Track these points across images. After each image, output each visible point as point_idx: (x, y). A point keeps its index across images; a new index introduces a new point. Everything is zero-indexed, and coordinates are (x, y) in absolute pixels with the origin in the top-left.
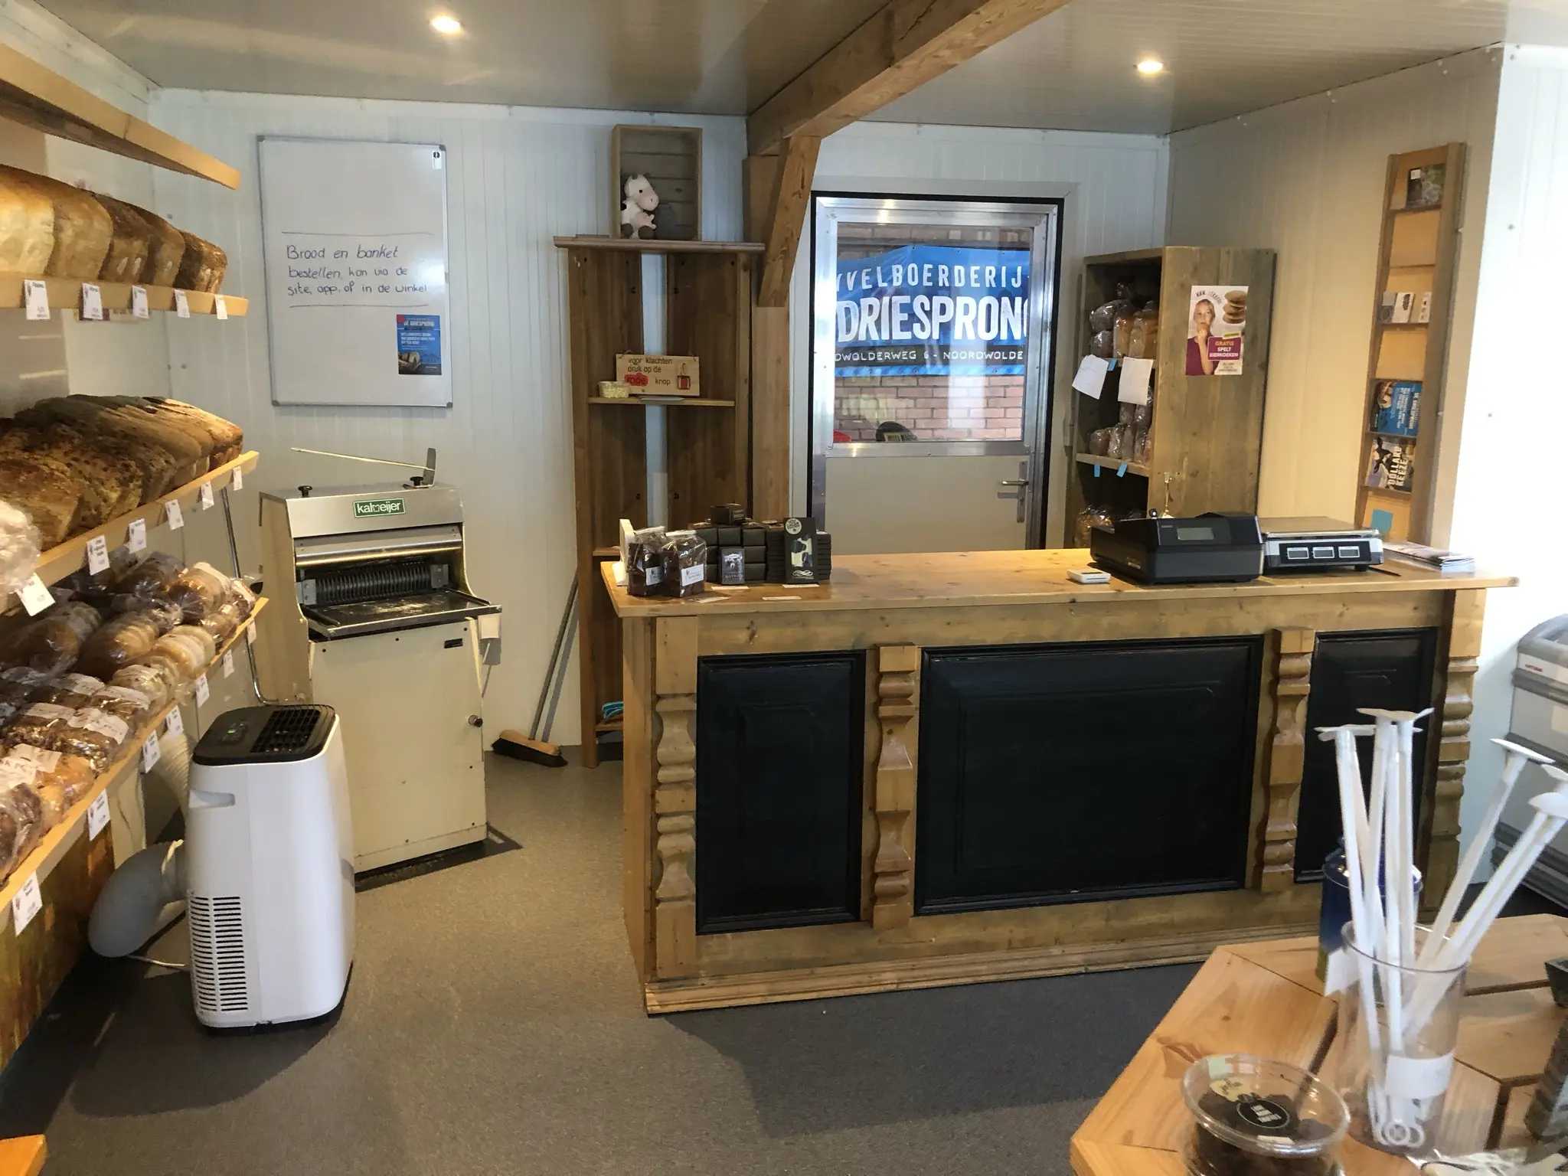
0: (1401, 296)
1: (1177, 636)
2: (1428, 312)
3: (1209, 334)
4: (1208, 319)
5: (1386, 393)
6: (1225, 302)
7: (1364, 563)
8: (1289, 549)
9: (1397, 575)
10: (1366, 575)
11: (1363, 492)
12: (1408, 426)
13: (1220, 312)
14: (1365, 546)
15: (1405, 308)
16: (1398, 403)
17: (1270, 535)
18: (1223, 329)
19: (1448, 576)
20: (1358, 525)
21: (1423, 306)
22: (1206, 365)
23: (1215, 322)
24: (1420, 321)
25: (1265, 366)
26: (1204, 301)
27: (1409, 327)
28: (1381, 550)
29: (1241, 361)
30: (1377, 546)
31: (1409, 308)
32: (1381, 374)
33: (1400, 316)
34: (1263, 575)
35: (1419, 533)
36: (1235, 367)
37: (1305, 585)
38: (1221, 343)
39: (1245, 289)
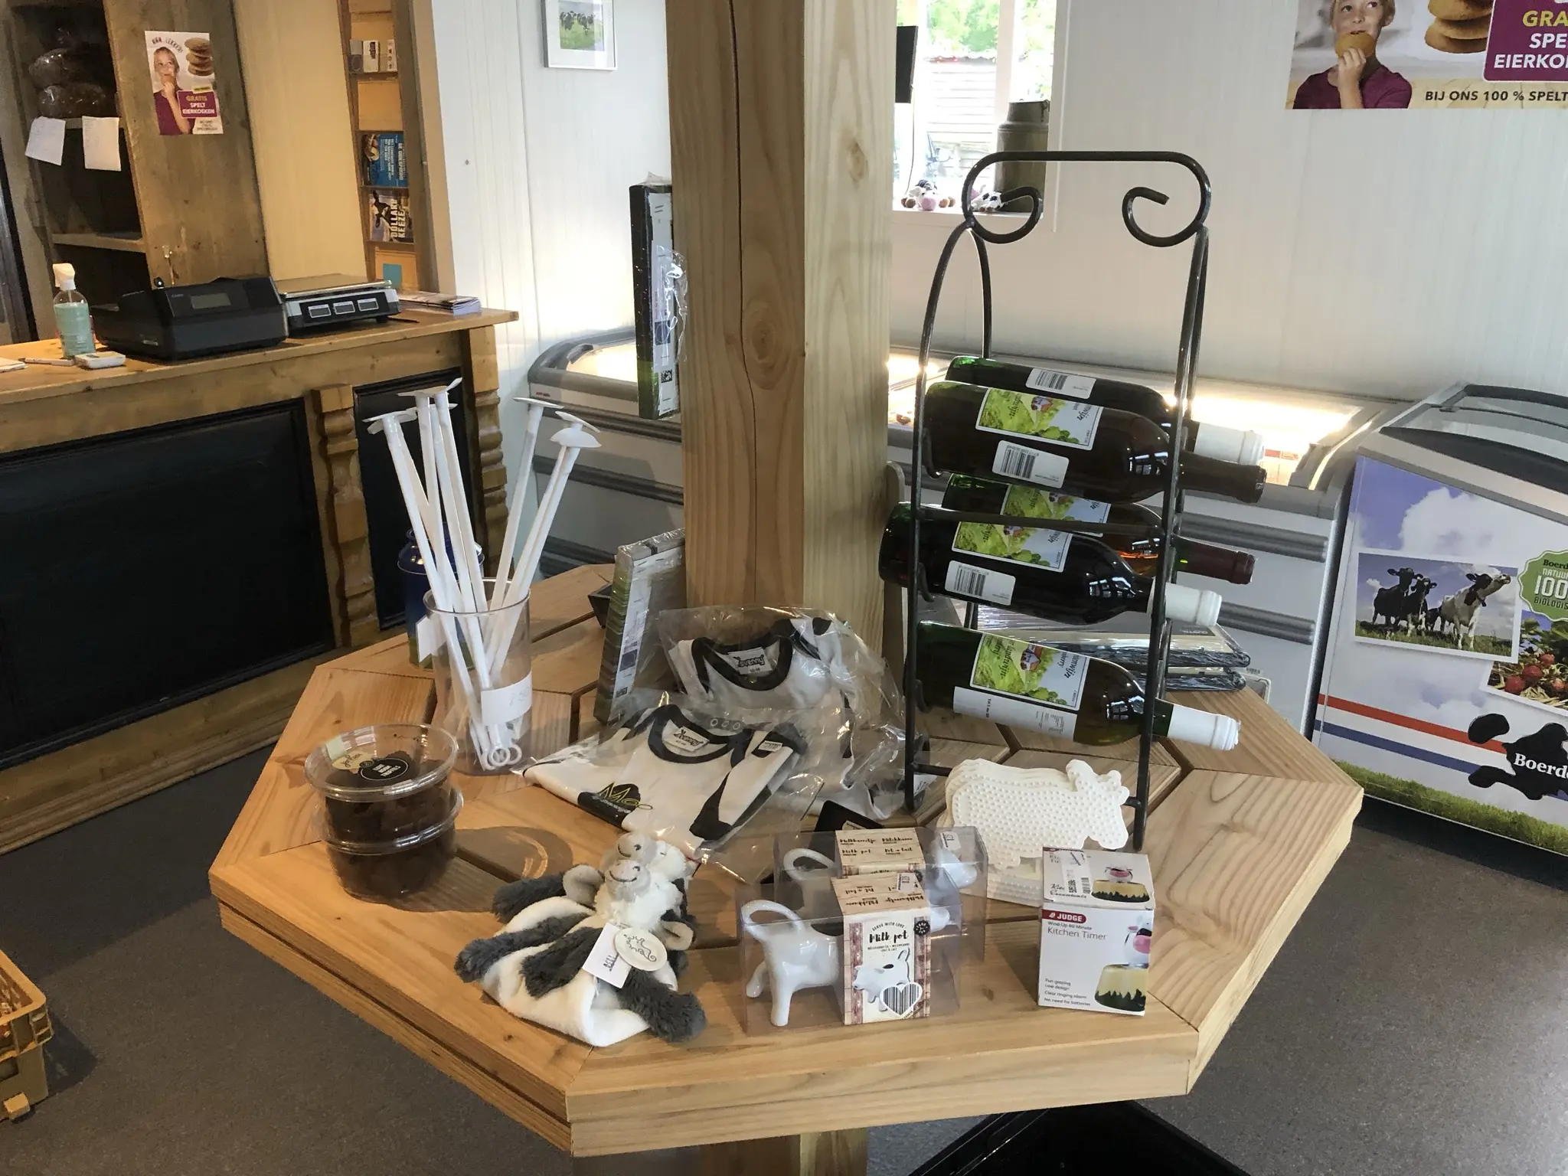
0: (367, 44)
1: (214, 412)
2: (394, 61)
3: (177, 88)
4: (171, 70)
5: (373, 146)
6: (187, 51)
7: (384, 314)
8: (310, 308)
9: (416, 322)
10: (388, 325)
11: (370, 247)
12: (398, 176)
13: (184, 64)
14: (381, 297)
15: (373, 57)
16: (385, 154)
17: (288, 296)
18: (193, 82)
19: (460, 317)
20: (372, 277)
21: (389, 55)
22: (182, 123)
23: (180, 74)
24: (389, 70)
25: (246, 124)
26: (163, 49)
27: (381, 76)
28: (396, 300)
29: (219, 118)
30: (392, 296)
31: (377, 56)
32: (362, 127)
33: (370, 65)
34: (291, 336)
35: (428, 280)
36: (214, 125)
37: (333, 341)
38: (192, 97)
39: (206, 36)
